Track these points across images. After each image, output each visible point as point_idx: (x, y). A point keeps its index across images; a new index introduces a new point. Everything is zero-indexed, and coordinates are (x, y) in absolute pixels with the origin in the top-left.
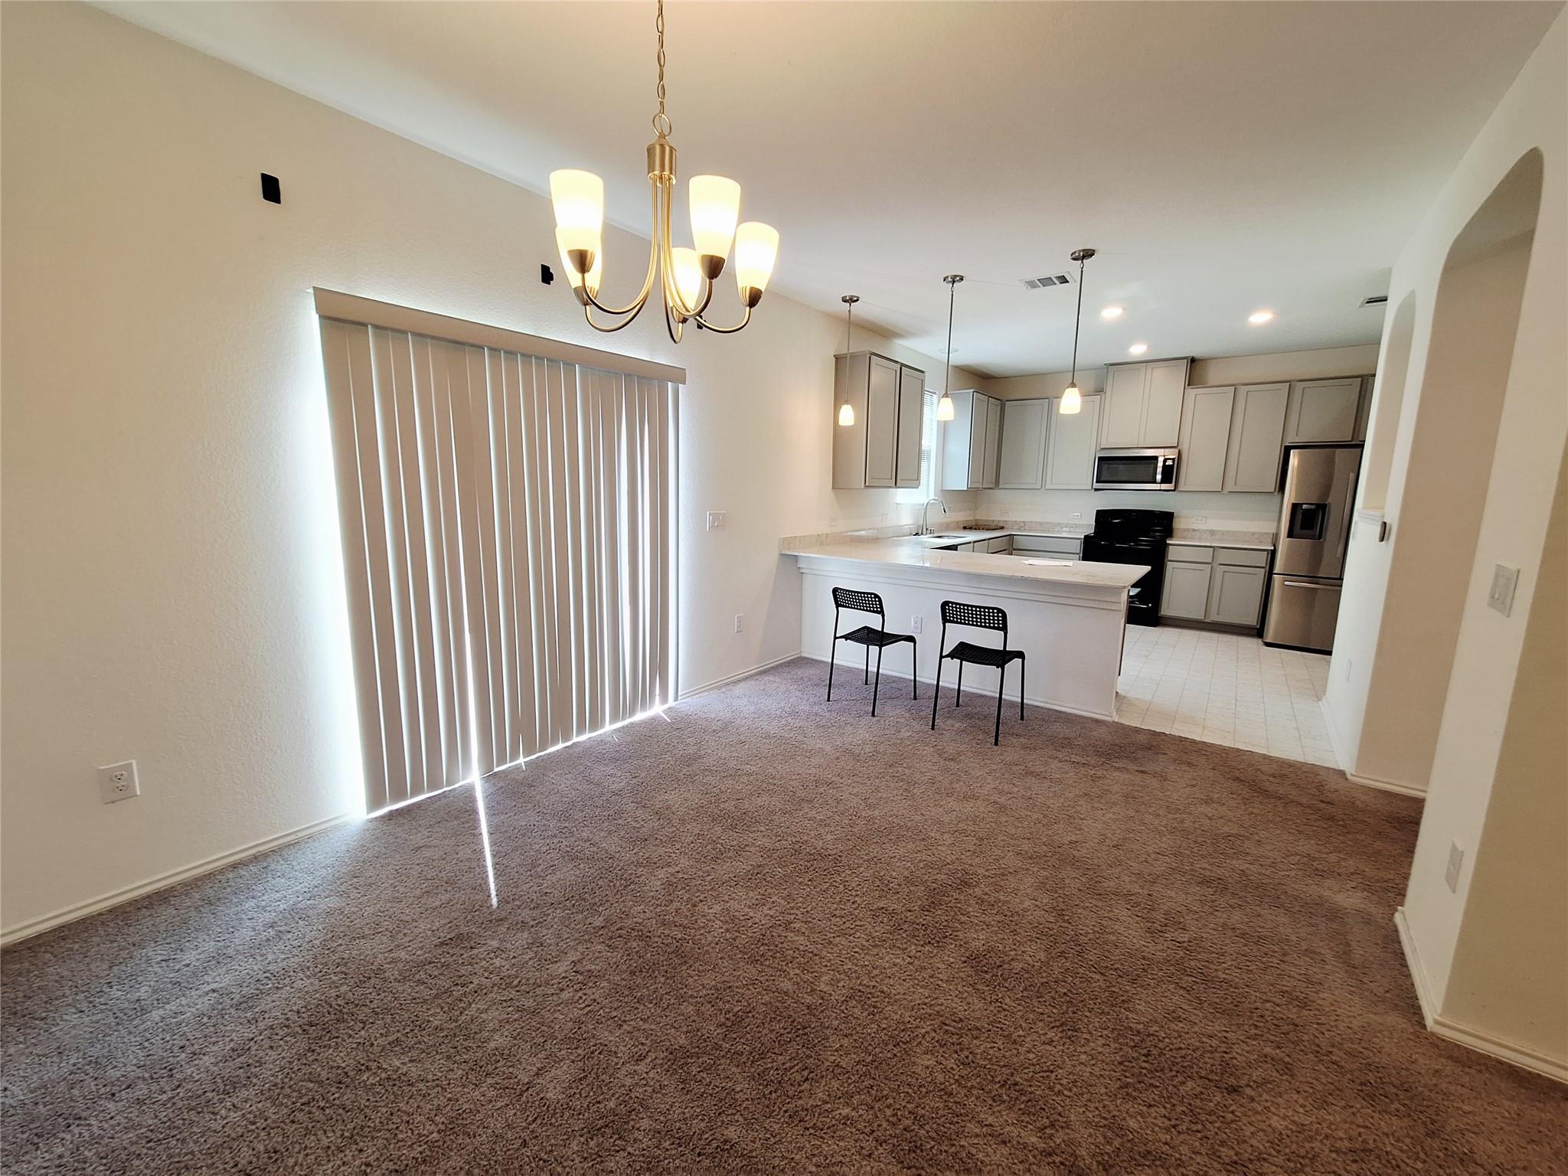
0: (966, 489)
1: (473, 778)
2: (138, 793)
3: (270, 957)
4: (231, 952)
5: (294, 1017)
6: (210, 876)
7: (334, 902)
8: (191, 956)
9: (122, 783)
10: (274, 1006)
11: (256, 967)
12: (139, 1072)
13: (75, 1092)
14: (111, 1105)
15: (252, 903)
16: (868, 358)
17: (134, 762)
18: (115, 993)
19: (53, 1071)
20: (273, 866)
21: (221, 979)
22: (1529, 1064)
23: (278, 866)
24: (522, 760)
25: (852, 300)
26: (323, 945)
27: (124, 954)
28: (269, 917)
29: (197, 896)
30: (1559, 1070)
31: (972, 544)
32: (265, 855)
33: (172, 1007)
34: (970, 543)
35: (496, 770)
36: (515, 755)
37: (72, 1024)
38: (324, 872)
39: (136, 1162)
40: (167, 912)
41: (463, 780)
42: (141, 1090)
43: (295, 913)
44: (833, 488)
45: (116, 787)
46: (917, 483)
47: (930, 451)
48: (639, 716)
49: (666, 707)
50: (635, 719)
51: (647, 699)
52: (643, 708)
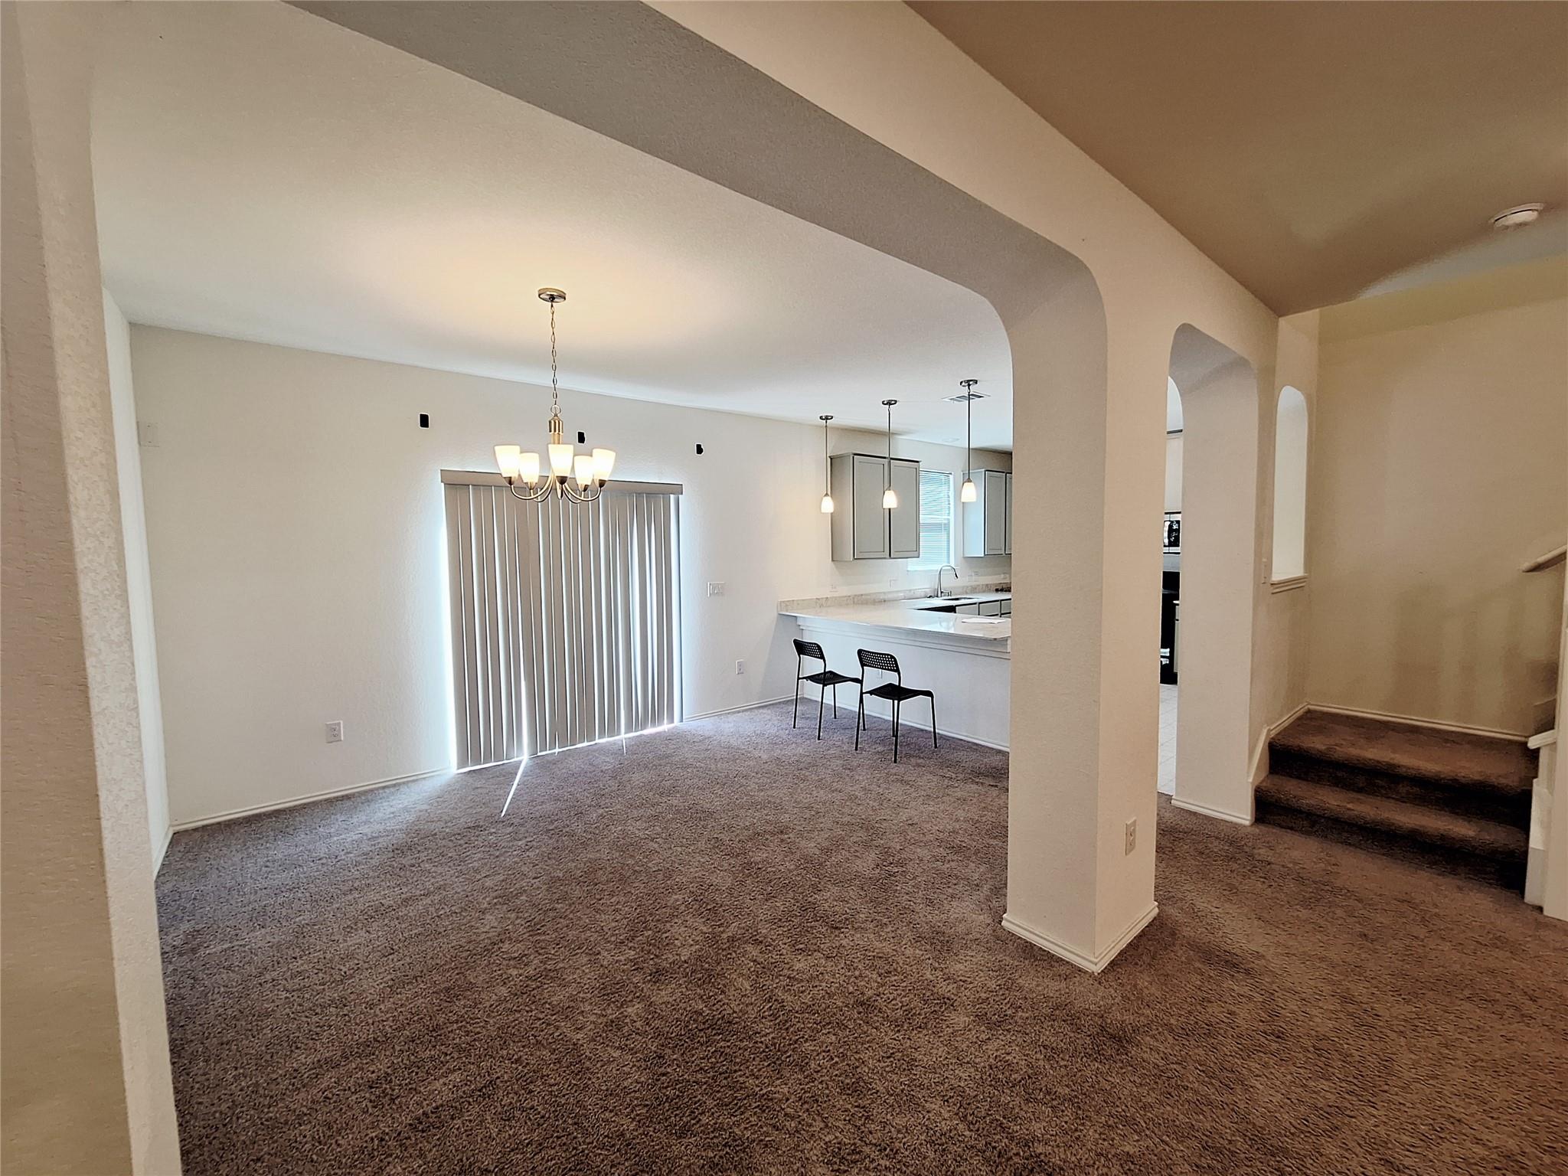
0: (983, 555)
1: (523, 757)
2: (342, 739)
3: (388, 825)
4: (372, 820)
5: (390, 846)
6: (372, 790)
7: (425, 807)
8: (355, 820)
9: (336, 732)
10: (383, 842)
11: (381, 828)
12: (325, 855)
13: (300, 858)
14: (312, 864)
15: (387, 804)
16: (851, 458)
17: (342, 722)
18: (321, 829)
19: (292, 851)
20: (402, 790)
21: (365, 829)
22: (1079, 962)
23: (404, 789)
24: (557, 750)
25: (827, 418)
26: (413, 822)
27: (328, 816)
28: (392, 810)
29: (363, 798)
30: (1090, 964)
31: (977, 605)
32: (399, 784)
33: (343, 836)
34: (975, 604)
35: (539, 754)
36: (553, 747)
37: (301, 837)
38: (424, 794)
39: (317, 880)
40: (348, 803)
41: (517, 757)
42: (324, 861)
43: (406, 810)
44: (833, 560)
45: (333, 734)
46: (916, 554)
47: (949, 523)
48: (650, 731)
49: (672, 726)
50: (646, 732)
51: (656, 718)
52: (653, 724)
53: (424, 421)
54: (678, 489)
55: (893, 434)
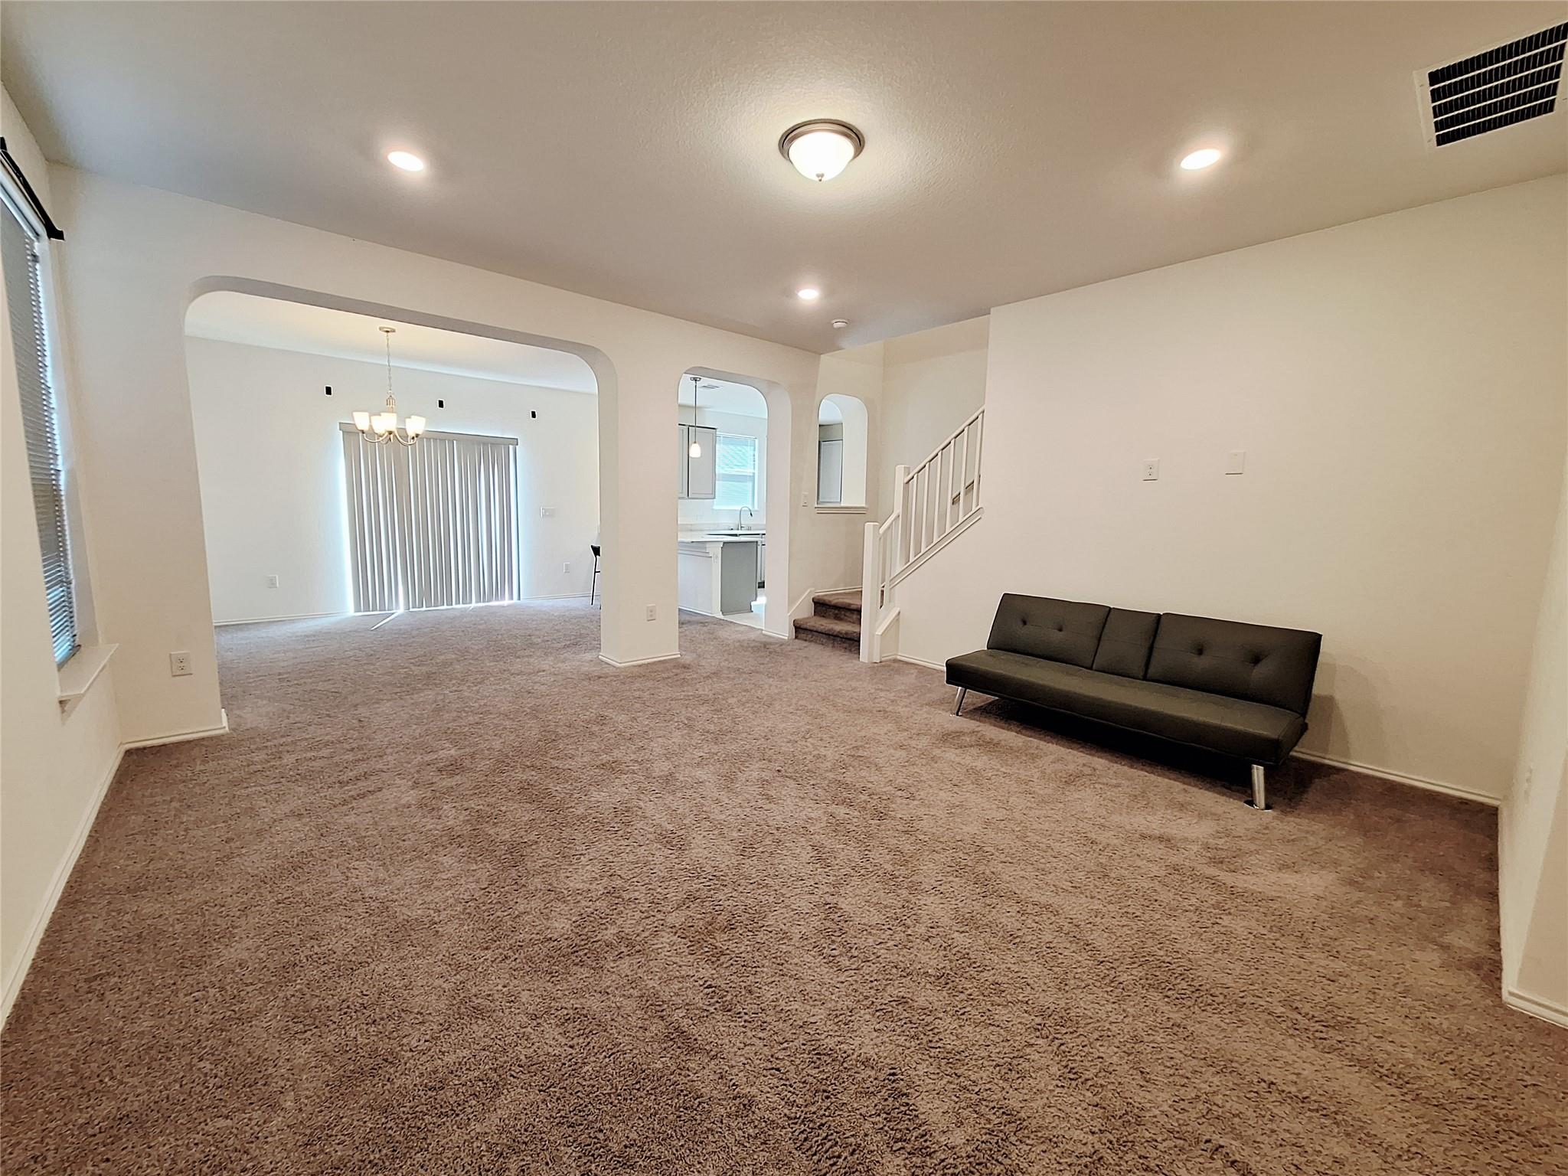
1: (400, 610)
2: (277, 586)
9: (273, 582)
17: (278, 577)
24: (423, 609)
35: (410, 610)
36: (420, 607)
41: (395, 610)
46: (711, 496)
47: (754, 476)
48: (494, 603)
49: (511, 602)
50: (491, 604)
51: (499, 595)
52: (497, 599)
53: (328, 391)
54: (515, 442)
55: (700, 408)
